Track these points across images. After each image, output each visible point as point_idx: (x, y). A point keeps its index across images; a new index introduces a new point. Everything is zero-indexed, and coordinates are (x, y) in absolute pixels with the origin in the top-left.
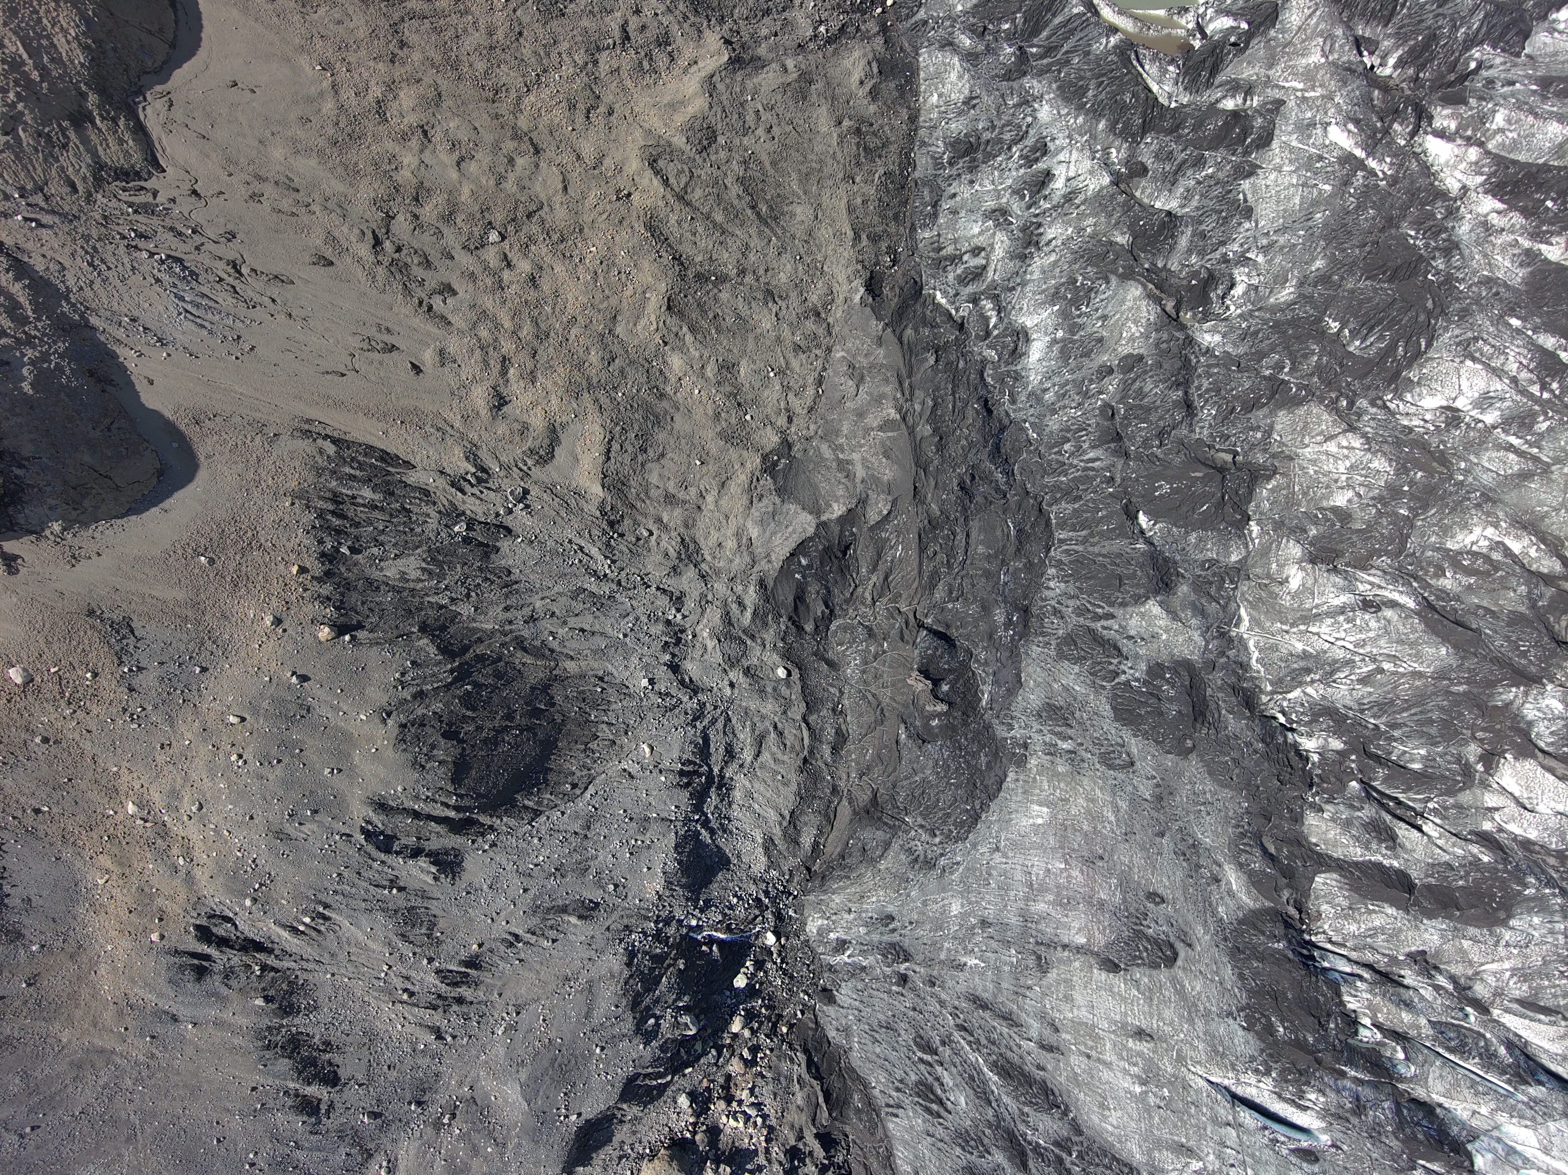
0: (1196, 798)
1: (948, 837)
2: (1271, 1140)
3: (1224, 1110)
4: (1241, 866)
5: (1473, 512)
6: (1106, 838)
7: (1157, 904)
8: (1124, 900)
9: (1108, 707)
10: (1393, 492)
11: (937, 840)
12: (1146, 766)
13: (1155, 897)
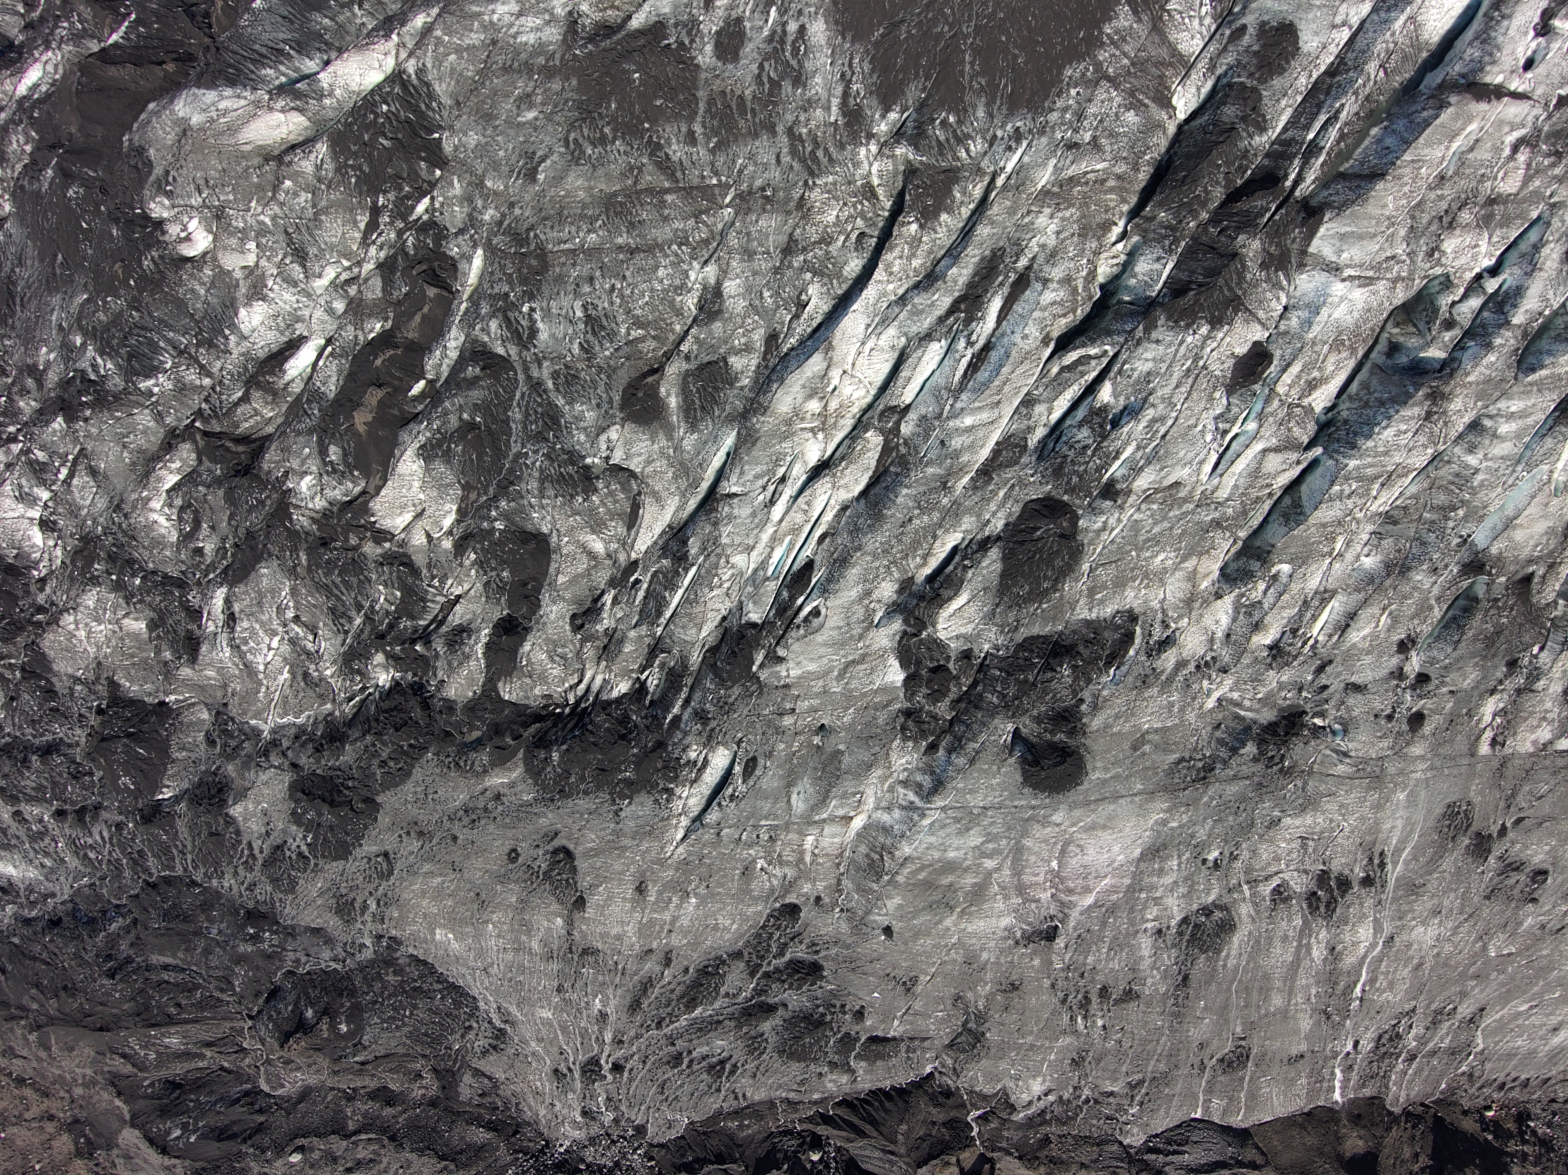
0: (421, 801)
1: (471, 1015)
2: (731, 801)
3: (708, 836)
4: (485, 771)
5: (133, 521)
6: (458, 888)
7: (518, 855)
8: (516, 882)
9: (334, 864)
10: (119, 587)
11: (475, 1025)
12: (389, 842)
13: (513, 855)
